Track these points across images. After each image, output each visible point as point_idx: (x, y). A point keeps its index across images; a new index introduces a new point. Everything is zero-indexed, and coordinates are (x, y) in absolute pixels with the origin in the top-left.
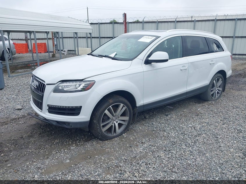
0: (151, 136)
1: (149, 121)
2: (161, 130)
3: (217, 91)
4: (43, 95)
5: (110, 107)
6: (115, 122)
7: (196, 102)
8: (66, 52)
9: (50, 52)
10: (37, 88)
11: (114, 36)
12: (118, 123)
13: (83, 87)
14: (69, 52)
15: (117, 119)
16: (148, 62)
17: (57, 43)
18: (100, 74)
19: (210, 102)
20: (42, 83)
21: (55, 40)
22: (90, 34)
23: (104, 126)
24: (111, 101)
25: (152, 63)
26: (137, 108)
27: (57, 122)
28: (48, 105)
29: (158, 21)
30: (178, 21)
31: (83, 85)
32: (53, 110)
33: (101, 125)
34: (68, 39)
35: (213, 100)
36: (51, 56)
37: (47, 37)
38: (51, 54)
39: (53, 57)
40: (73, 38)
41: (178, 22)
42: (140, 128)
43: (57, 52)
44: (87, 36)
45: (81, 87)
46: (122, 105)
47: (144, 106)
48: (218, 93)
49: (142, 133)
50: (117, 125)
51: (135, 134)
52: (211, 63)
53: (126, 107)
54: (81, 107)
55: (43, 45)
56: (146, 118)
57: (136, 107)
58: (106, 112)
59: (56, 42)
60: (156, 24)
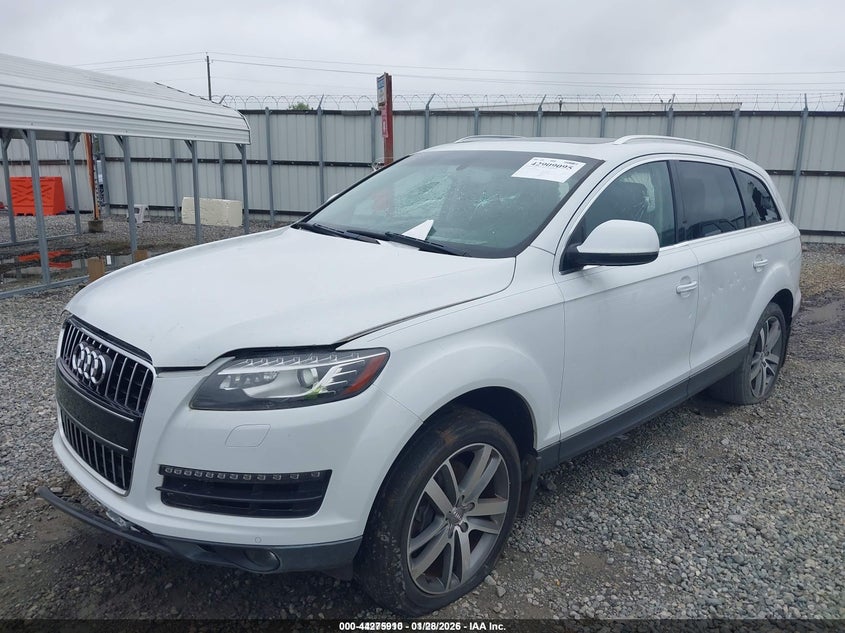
0: (608, 580)
1: (565, 503)
2: (634, 548)
3: (767, 365)
4: (138, 421)
5: (447, 462)
6: (457, 528)
7: (696, 410)
8: (142, 213)
9: (82, 212)
10: (102, 386)
11: (321, 157)
12: (469, 531)
13: (336, 379)
14: (154, 213)
15: (465, 515)
16: (572, 262)
17: (105, 178)
18: (404, 319)
19: (749, 410)
20: (131, 362)
21: (100, 170)
22: (241, 147)
23: (416, 554)
24: (449, 436)
25: (586, 268)
26: (539, 458)
27: (209, 548)
28: (162, 469)
29: (480, 109)
30: (548, 112)
31: (336, 368)
32: (185, 489)
33: (410, 551)
34: (151, 165)
35: (756, 401)
36: (85, 226)
37: (71, 155)
38: (85, 220)
39: (92, 231)
40: (169, 161)
41: (547, 114)
42: (548, 542)
43: (104, 210)
44: (221, 155)
45: (327, 380)
46: (487, 449)
47: (561, 446)
48: (769, 372)
49: (564, 568)
50: (464, 538)
51: (538, 575)
52: (756, 263)
53: (501, 457)
54: (327, 475)
55: (53, 184)
56: (548, 490)
57: (535, 453)
58: (432, 488)
59: (100, 176)
60: (472, 120)
